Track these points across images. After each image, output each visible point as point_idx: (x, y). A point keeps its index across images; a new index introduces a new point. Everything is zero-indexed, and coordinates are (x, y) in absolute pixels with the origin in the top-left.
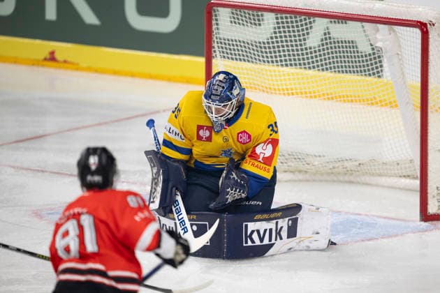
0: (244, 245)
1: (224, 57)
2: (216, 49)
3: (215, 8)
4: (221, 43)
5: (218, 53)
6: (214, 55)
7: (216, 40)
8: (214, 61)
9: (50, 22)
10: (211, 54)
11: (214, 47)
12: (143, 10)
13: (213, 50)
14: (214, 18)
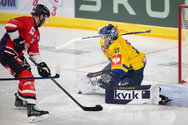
0: (115, 98)
1: (186, 28)
2: (183, 25)
3: (182, 8)
4: (185, 23)
5: (184, 27)
6: (182, 27)
7: (183, 21)
8: (182, 30)
9: (115, 14)
10: (181, 27)
11: (182, 24)
12: (154, 9)
13: (182, 25)
14: (182, 12)
